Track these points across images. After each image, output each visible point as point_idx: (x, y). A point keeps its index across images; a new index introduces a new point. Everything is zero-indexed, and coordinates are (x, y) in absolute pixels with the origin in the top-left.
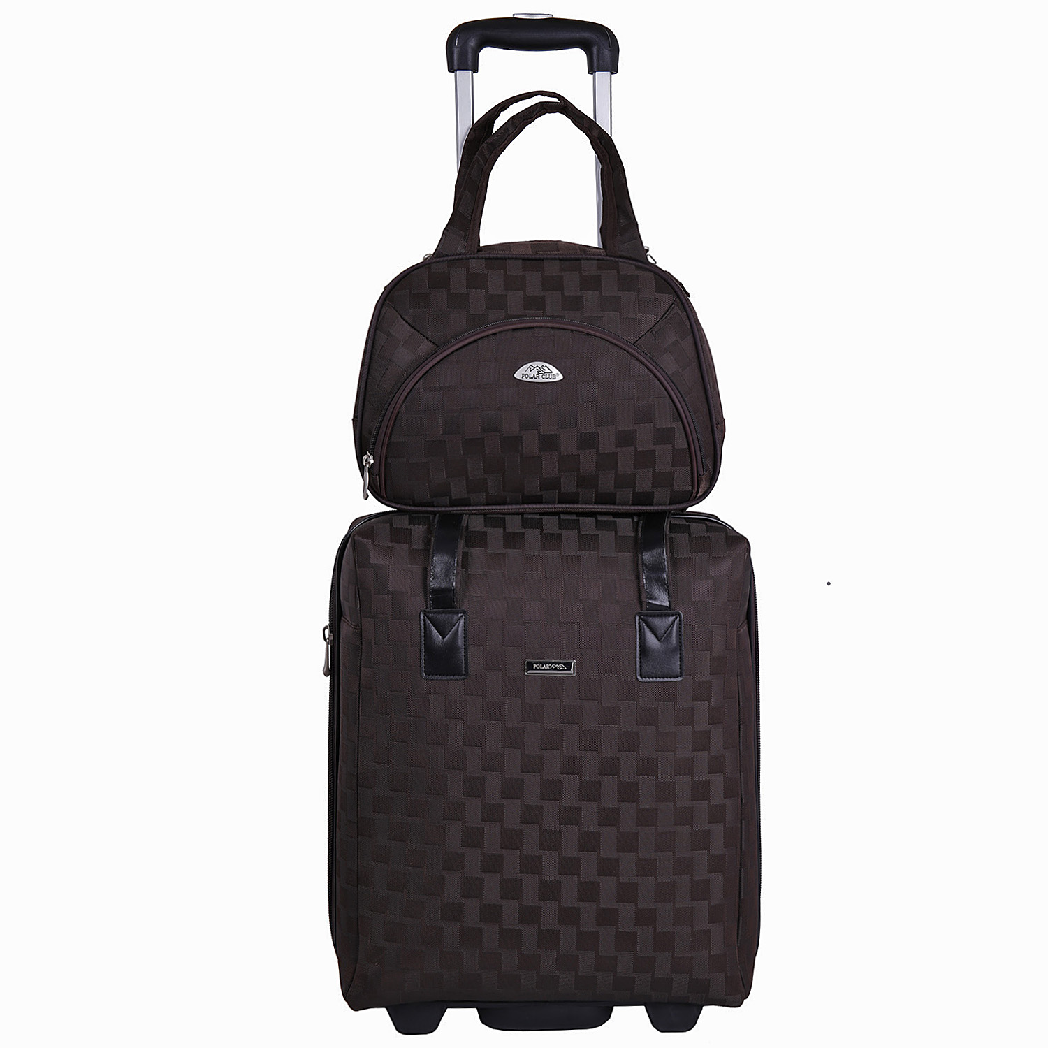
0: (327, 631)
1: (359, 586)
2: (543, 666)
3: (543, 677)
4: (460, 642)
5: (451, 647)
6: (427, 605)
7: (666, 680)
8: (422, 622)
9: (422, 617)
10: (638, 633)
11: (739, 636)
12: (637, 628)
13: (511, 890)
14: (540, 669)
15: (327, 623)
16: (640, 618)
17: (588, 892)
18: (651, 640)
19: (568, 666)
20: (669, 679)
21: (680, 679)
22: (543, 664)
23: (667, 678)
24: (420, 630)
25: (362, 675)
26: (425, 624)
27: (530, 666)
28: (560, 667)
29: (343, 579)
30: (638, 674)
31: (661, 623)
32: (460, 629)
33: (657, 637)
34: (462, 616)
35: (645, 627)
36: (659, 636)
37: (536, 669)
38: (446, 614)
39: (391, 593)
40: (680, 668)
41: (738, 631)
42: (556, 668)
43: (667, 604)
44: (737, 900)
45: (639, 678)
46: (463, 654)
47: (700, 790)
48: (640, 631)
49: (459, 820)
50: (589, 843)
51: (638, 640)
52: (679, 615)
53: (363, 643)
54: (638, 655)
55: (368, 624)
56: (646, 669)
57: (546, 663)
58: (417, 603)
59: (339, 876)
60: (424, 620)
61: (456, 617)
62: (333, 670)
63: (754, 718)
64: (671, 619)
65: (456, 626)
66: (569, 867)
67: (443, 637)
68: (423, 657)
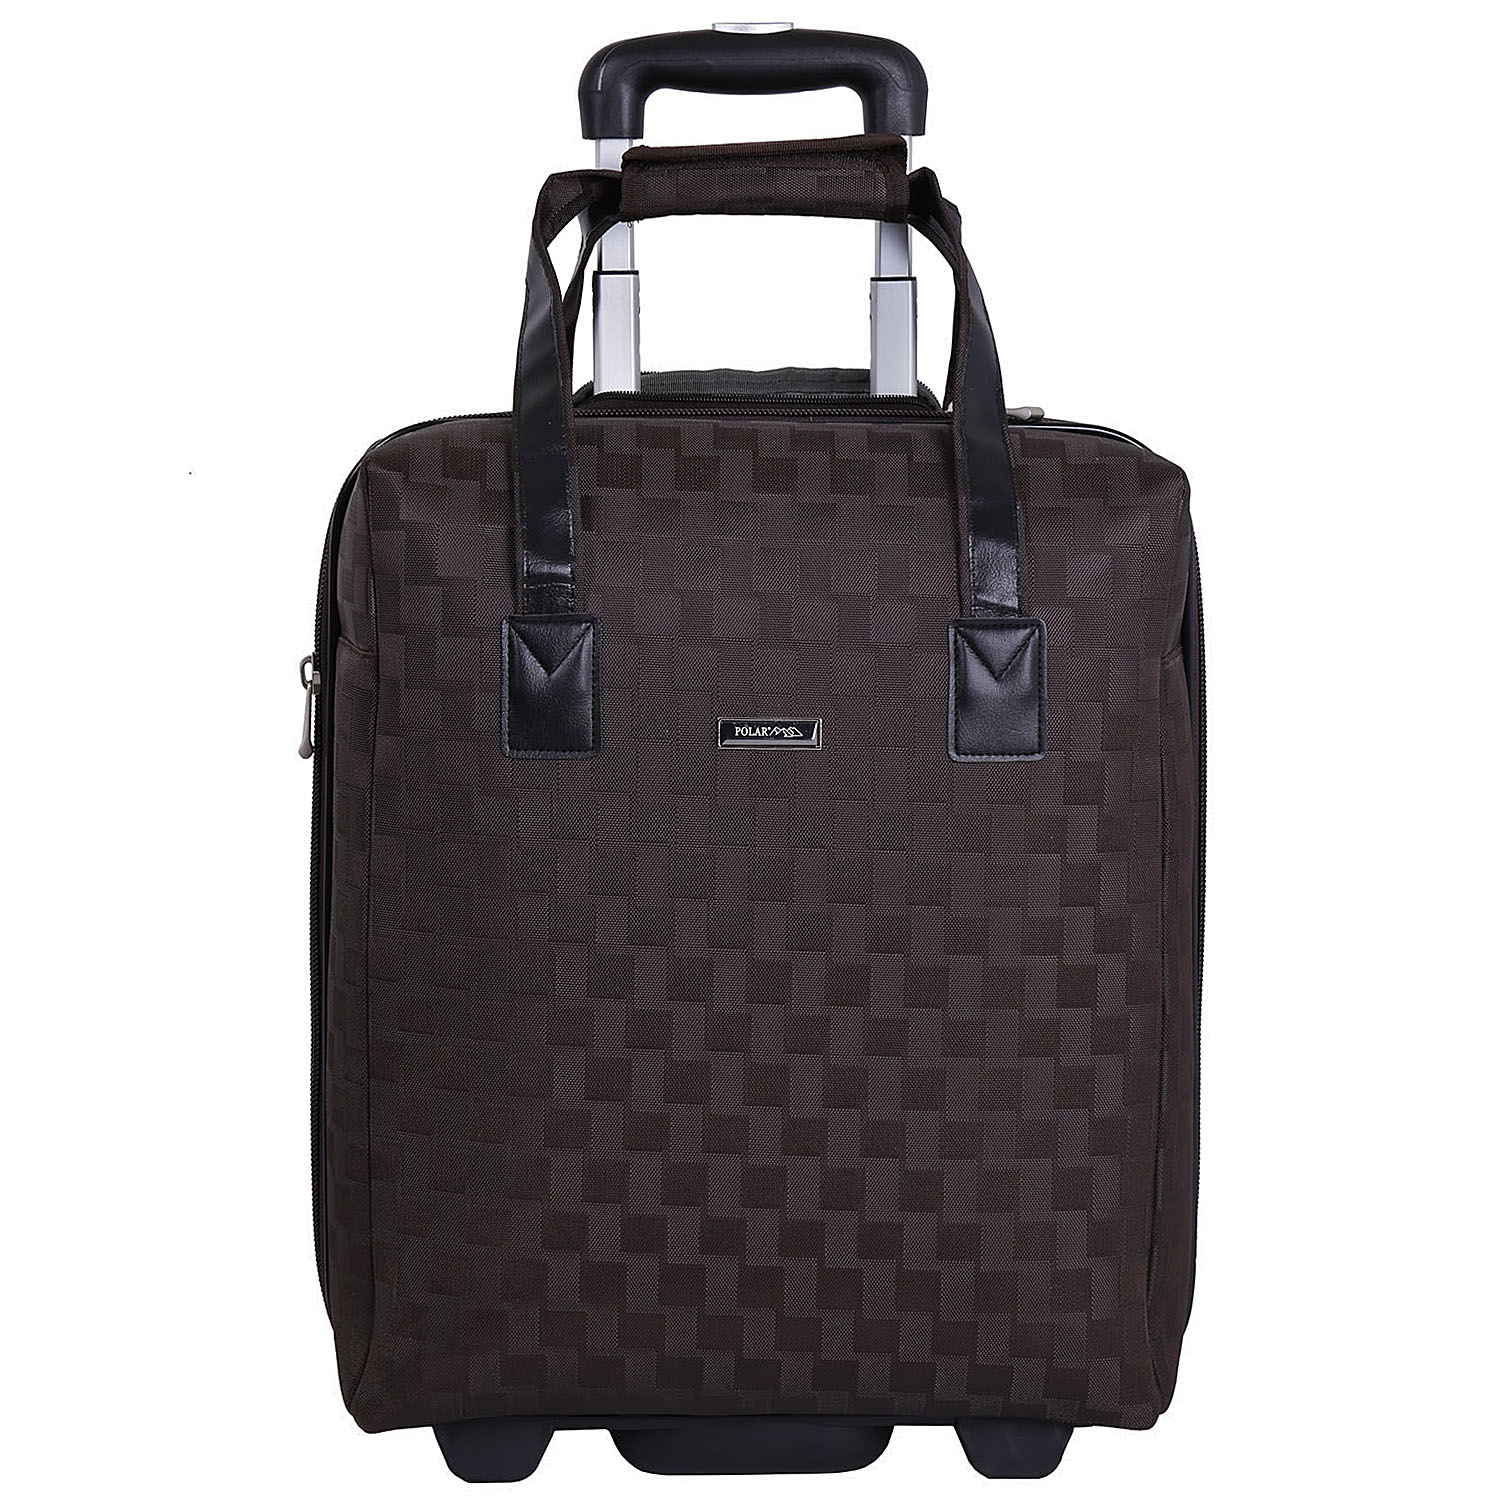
0: (309, 667)
1: (372, 566)
2: (753, 731)
3: (754, 754)
4: (584, 680)
5: (565, 692)
6: (515, 606)
7: (1008, 758)
8: (506, 642)
9: (505, 631)
10: (952, 661)
11: (1165, 674)
12: (952, 650)
13: (686, 1187)
14: (748, 737)
15: (310, 648)
16: (958, 632)
17: (843, 1191)
18: (980, 678)
19: (806, 730)
20: (1015, 758)
21: (1038, 757)
22: (754, 726)
23: (1011, 755)
24: (501, 657)
25: (377, 750)
26: (511, 645)
27: (728, 731)
28: (789, 732)
29: (343, 558)
30: (951, 747)
31: (1002, 644)
32: (584, 655)
33: (992, 672)
34: (588, 628)
35: (968, 650)
36: (997, 668)
37: (740, 737)
38: (556, 623)
39: (440, 581)
40: (1039, 736)
41: (1163, 664)
42: (782, 734)
43: (1012, 603)
44: (1149, 1210)
45: (952, 754)
46: (590, 706)
47: (1077, 988)
48: (957, 658)
49: (580, 1045)
50: (845, 1091)
51: (952, 677)
52: (1039, 626)
53: (382, 686)
54: (952, 707)
55: (392, 648)
56: (969, 736)
57: (761, 725)
58: (494, 604)
59: (331, 1164)
60: (510, 637)
61: (576, 630)
62: (322, 747)
63: (1192, 845)
64: (1022, 633)
65: (576, 648)
66: (804, 1138)
67: (549, 670)
68: (506, 713)
